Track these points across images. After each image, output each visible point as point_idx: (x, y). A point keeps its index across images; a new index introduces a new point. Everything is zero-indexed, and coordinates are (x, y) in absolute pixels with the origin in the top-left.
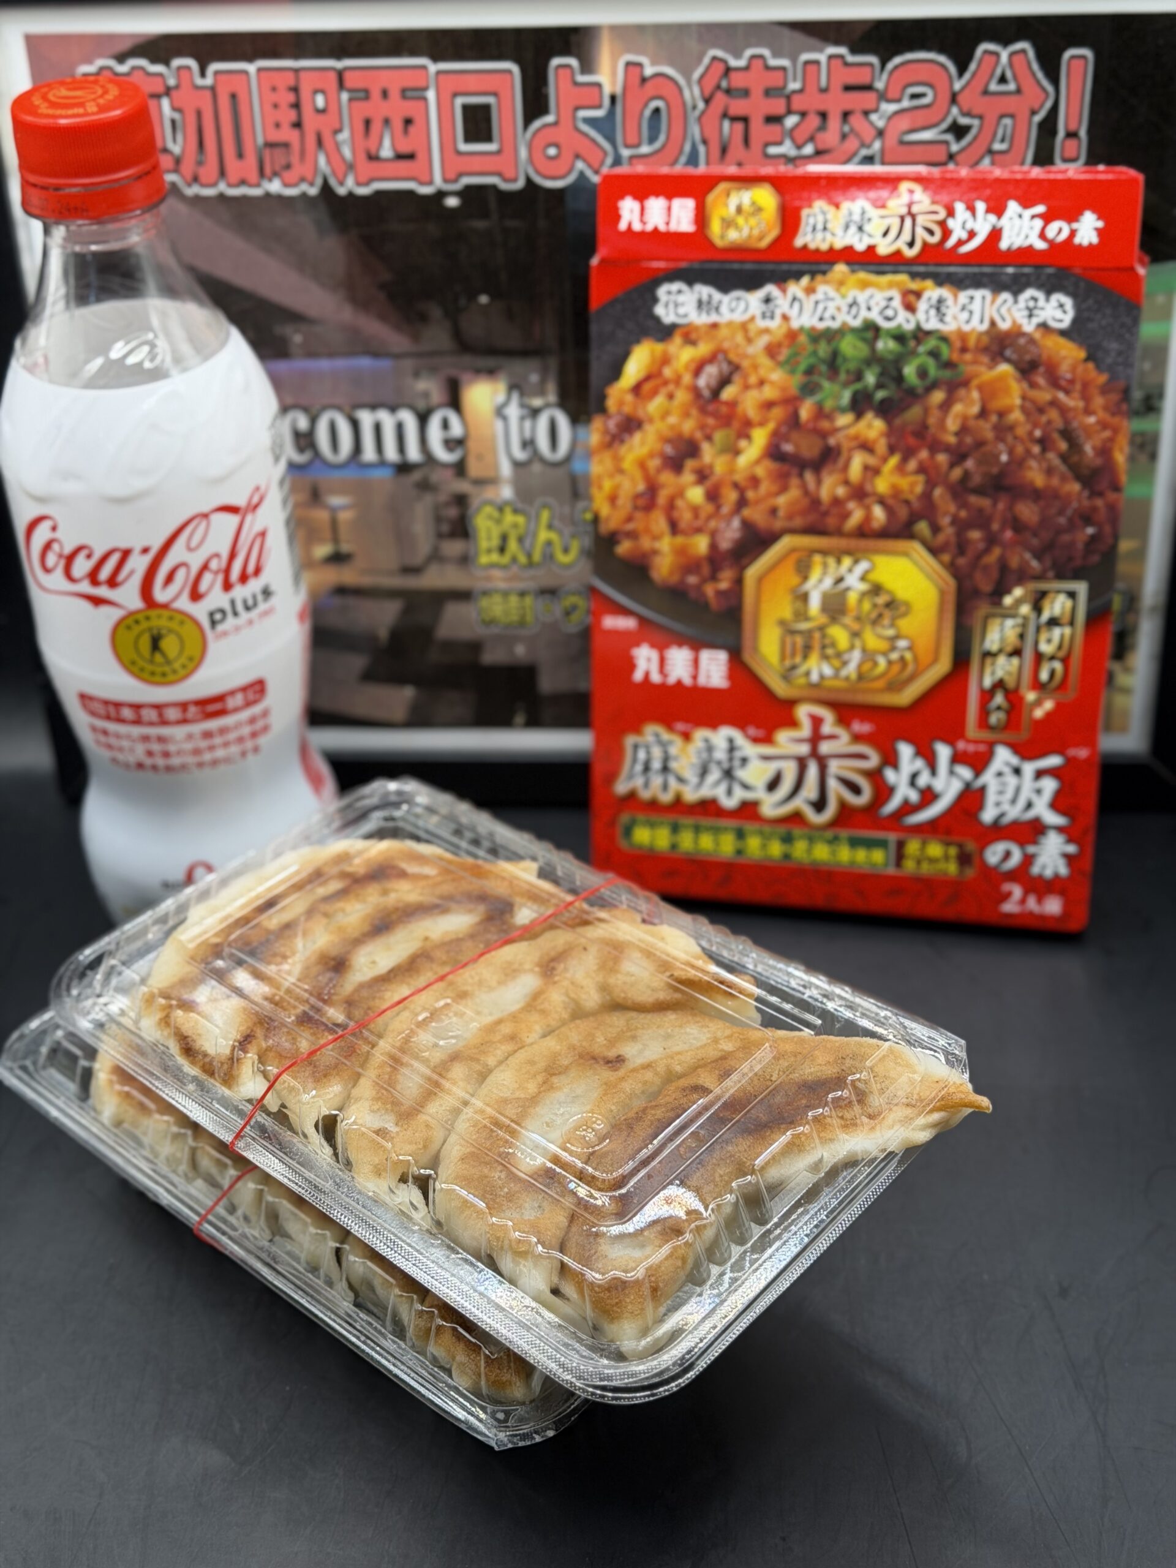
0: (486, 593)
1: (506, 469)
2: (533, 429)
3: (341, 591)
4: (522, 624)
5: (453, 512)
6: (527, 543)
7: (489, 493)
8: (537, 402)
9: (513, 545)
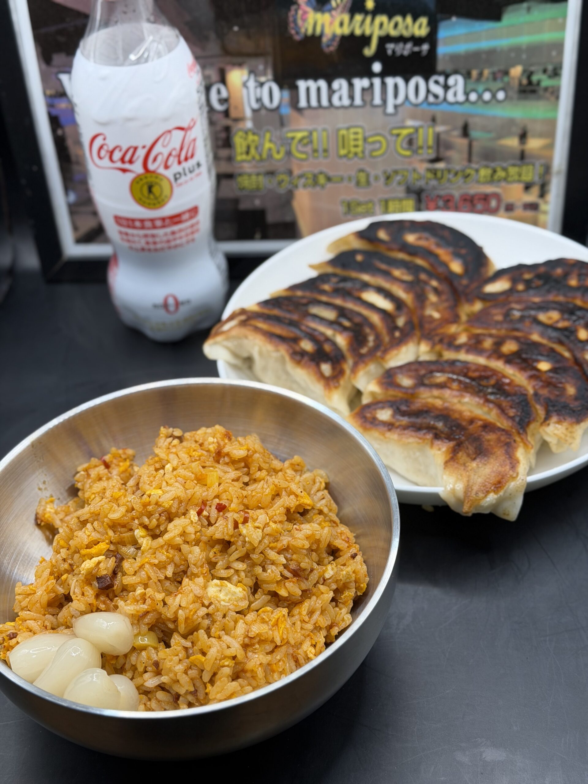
0: (240, 175)
1: (248, 113)
2: (261, 93)
4: (258, 189)
5: (223, 135)
6: (260, 149)
7: (240, 125)
8: (263, 79)
9: (253, 151)
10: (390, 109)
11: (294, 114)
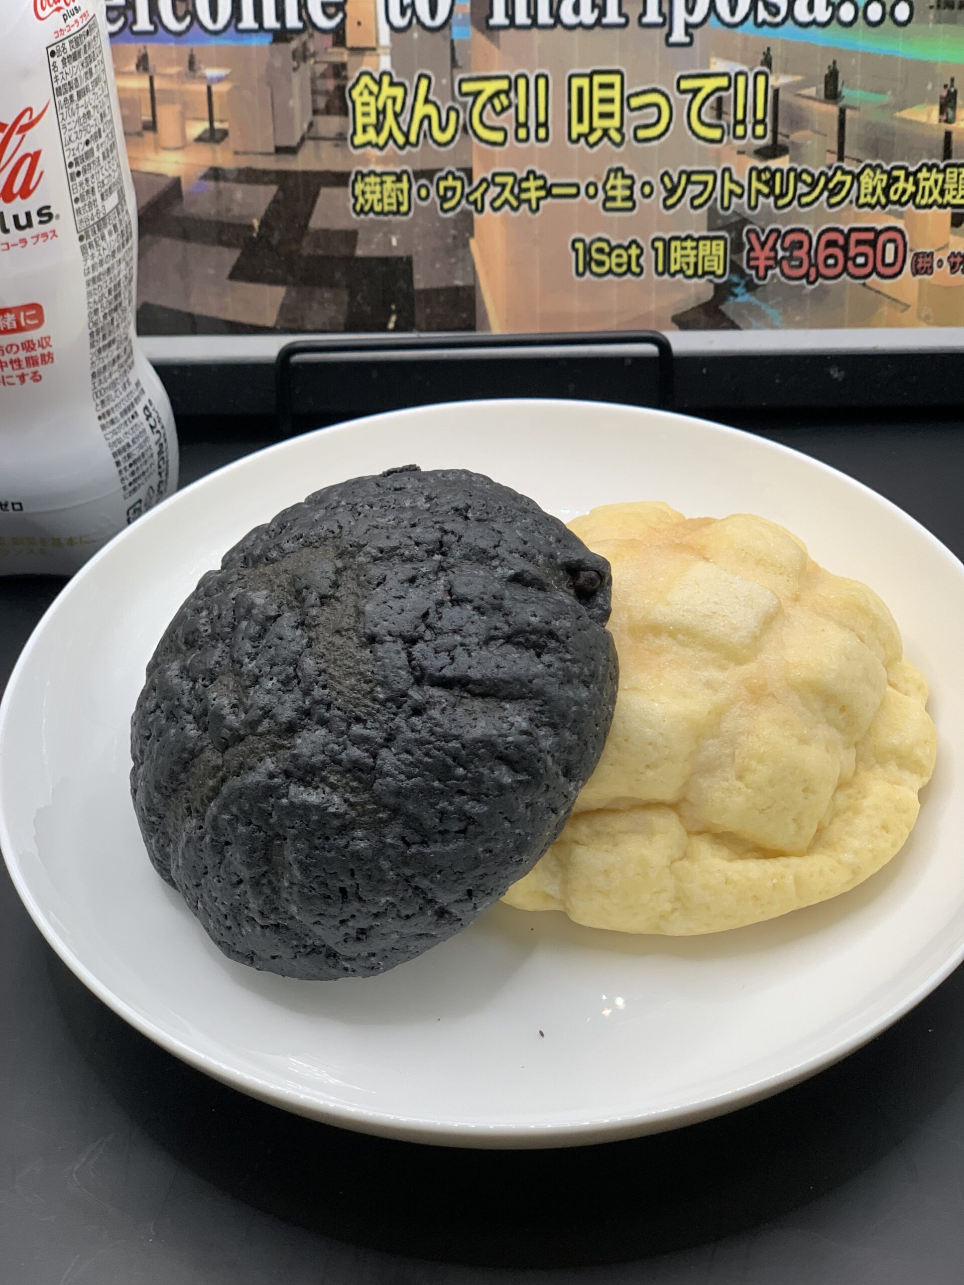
1: (385, 36)
3: (215, 174)
5: (330, 84)
7: (367, 63)
9: (389, 122)
10: (678, 35)
11: (481, 39)
